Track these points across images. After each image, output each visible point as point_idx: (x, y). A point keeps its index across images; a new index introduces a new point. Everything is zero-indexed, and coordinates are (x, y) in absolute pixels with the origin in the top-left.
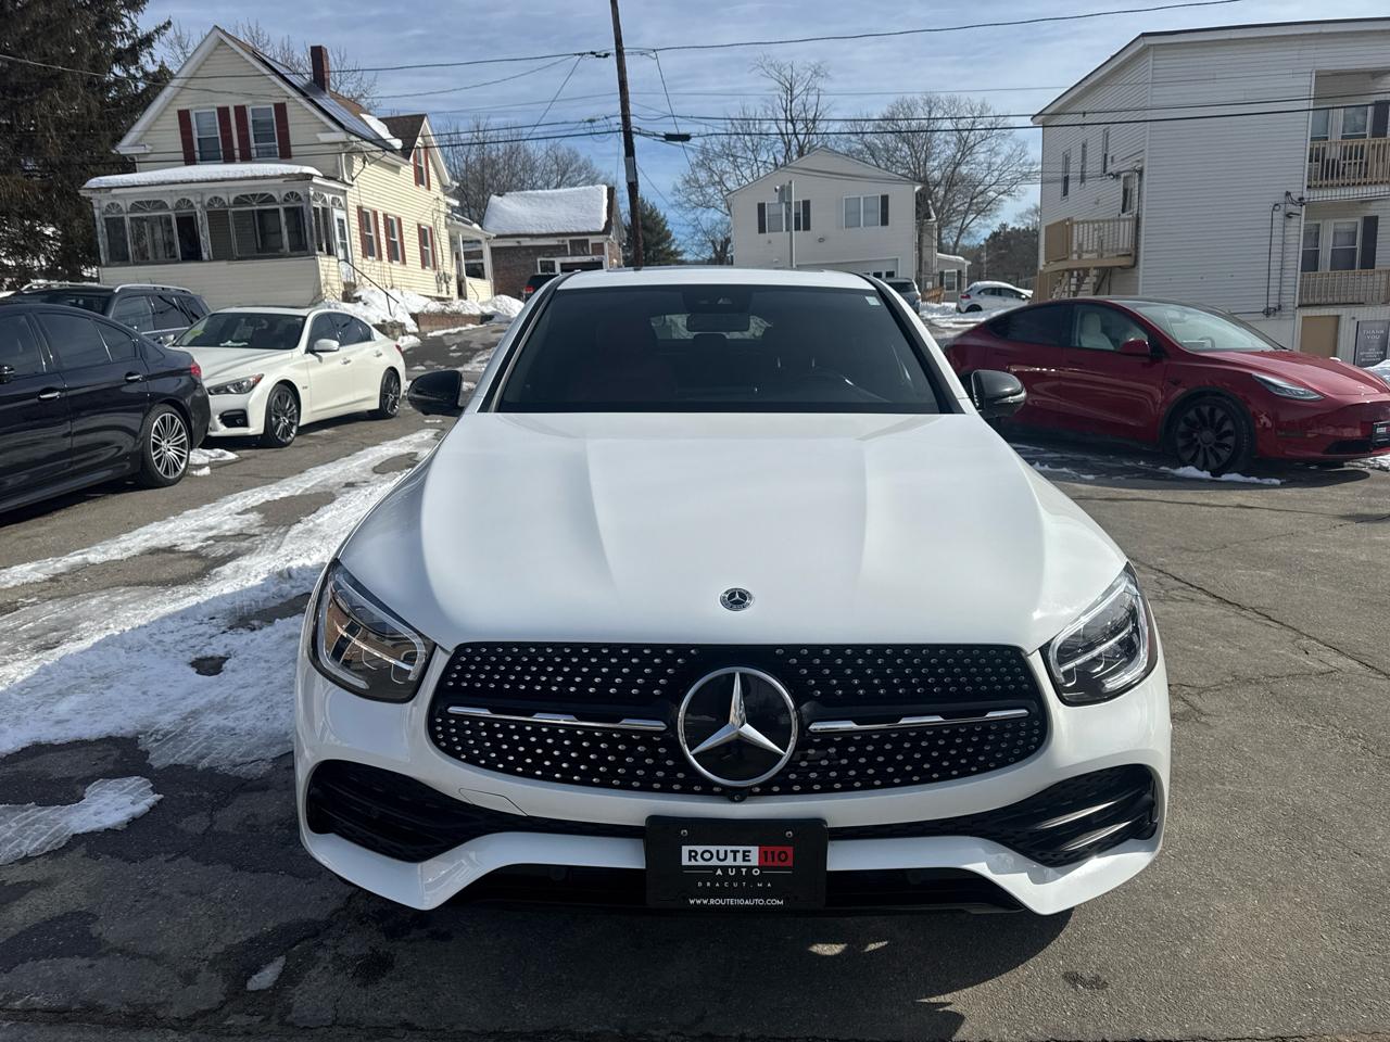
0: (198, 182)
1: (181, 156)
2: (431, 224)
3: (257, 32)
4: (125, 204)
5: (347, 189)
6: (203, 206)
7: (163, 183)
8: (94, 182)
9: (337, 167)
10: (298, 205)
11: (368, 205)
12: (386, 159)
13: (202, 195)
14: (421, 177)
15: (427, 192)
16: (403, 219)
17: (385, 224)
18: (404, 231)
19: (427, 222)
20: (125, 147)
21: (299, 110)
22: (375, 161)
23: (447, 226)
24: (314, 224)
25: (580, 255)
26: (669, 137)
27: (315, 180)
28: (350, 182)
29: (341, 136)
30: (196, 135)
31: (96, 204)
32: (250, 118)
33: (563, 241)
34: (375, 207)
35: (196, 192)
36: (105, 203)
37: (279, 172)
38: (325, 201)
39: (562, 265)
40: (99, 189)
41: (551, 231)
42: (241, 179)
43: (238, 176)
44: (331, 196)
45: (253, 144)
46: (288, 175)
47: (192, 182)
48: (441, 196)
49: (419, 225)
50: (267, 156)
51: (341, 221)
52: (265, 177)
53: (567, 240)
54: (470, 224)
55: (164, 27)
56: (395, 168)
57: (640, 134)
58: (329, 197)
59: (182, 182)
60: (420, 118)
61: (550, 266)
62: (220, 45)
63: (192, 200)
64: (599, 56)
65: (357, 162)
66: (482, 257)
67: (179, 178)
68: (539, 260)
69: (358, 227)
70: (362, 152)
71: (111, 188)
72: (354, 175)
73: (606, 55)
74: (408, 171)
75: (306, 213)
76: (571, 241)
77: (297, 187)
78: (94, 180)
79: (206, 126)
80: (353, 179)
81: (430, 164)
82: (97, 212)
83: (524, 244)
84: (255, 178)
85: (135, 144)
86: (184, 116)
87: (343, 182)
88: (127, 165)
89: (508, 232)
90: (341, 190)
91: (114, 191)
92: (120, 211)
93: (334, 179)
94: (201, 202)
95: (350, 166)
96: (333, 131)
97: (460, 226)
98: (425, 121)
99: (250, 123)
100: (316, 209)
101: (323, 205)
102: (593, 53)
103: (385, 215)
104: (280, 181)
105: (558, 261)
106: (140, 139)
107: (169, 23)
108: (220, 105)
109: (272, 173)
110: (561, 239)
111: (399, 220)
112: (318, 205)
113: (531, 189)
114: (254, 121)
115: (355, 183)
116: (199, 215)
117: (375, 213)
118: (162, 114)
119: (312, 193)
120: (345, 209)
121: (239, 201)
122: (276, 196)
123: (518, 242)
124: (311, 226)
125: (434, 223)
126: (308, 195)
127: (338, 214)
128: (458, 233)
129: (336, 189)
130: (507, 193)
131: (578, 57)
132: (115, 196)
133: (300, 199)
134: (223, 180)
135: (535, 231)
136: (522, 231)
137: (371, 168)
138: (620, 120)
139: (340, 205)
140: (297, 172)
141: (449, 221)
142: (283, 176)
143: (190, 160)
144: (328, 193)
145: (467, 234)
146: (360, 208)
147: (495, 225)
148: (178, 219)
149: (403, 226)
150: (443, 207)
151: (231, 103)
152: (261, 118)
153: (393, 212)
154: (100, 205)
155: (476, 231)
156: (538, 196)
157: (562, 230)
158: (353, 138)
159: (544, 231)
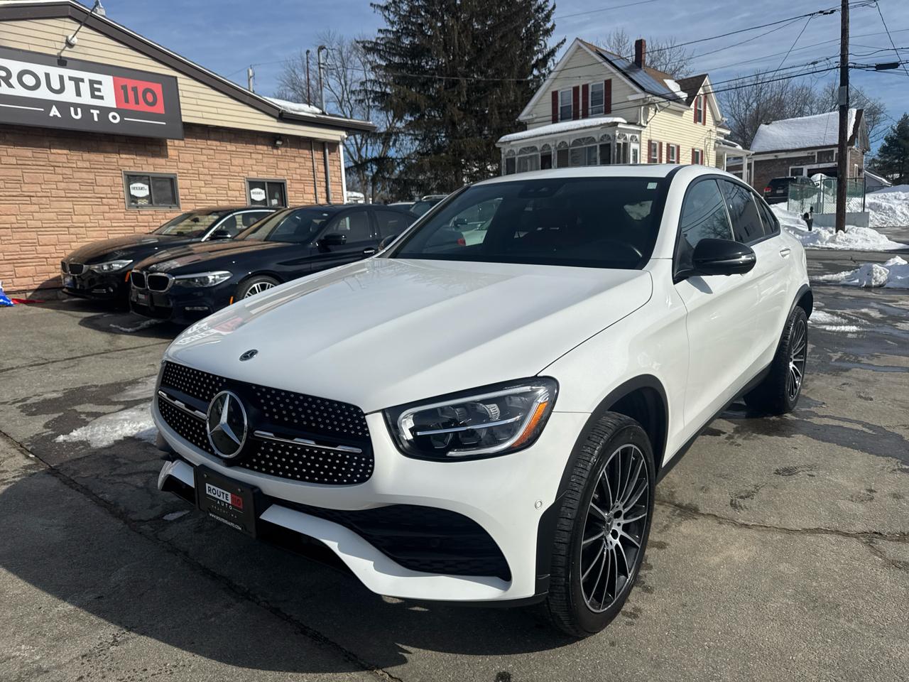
0: (555, 133)
1: (551, 118)
2: (703, 148)
3: (622, 36)
4: (516, 150)
5: (642, 129)
6: (556, 148)
7: (536, 136)
8: (503, 139)
9: (637, 115)
10: (608, 142)
11: (656, 138)
12: (671, 107)
13: (556, 141)
14: (699, 117)
15: (703, 127)
16: (681, 146)
17: (667, 150)
18: (681, 153)
19: (699, 147)
20: (523, 117)
21: (620, 82)
22: (664, 109)
23: (715, 148)
24: (616, 154)
25: (825, 162)
26: (880, 67)
27: (619, 126)
28: (645, 125)
29: (642, 95)
30: (560, 106)
31: (503, 151)
32: (590, 91)
33: (812, 153)
34: (661, 140)
35: (552, 139)
36: (507, 150)
37: (599, 123)
38: (626, 139)
39: (809, 170)
40: (505, 142)
41: (802, 146)
42: (577, 129)
43: (576, 128)
44: (630, 135)
45: (590, 106)
46: (605, 124)
47: (551, 134)
48: (713, 128)
49: (693, 150)
50: (597, 113)
51: (635, 152)
52: (590, 127)
53: (816, 152)
54: (735, 146)
55: (562, 43)
56: (680, 113)
57: (855, 67)
58: (629, 136)
59: (546, 134)
60: (703, 77)
61: (799, 172)
62: (578, 49)
63: (550, 144)
64: (827, 13)
65: (652, 111)
66: (742, 169)
67: (545, 132)
68: (790, 168)
69: (647, 153)
70: (654, 104)
71: (510, 141)
72: (648, 120)
73: (832, 12)
74: (689, 114)
75: (612, 148)
76: (818, 153)
77: (608, 131)
78: (503, 137)
79: (566, 100)
80: (647, 123)
81: (707, 107)
82: (503, 156)
83: (779, 157)
84: (585, 128)
85: (529, 114)
86: (555, 94)
87: (640, 125)
88: (523, 127)
89: (769, 150)
90: (637, 131)
91: (512, 143)
92: (514, 154)
93: (634, 124)
94: (555, 145)
95: (646, 114)
96: (637, 93)
97: (725, 148)
98: (706, 78)
99: (590, 94)
100: (619, 145)
101: (625, 141)
102: (821, 12)
103: (668, 145)
104: (599, 128)
105: (806, 168)
106: (531, 111)
107: (565, 40)
108: (574, 85)
109: (595, 124)
110: (810, 151)
111: (678, 147)
112: (621, 141)
113: (793, 117)
114: (592, 93)
115: (648, 125)
116: (553, 153)
117: (661, 144)
118: (544, 95)
119: (617, 134)
120: (639, 142)
121: (577, 142)
122: (596, 138)
123: (776, 156)
124: (614, 155)
125: (706, 147)
126: (615, 136)
127: (633, 146)
128: (724, 153)
129: (633, 130)
130: (773, 122)
131: (810, 17)
132: (512, 146)
133: (610, 138)
134: (568, 131)
135: (790, 147)
136: (779, 148)
137: (661, 114)
138: (839, 59)
139: (637, 140)
140: (610, 121)
141: (717, 145)
142: (601, 125)
143: (555, 120)
144: (628, 133)
145: (732, 153)
146: (650, 142)
147: (758, 145)
148: (542, 157)
149: (681, 151)
150: (714, 136)
151: (580, 84)
152: (596, 91)
153: (674, 142)
154: (505, 150)
155: (738, 151)
156: (797, 122)
157: (812, 145)
158: (649, 96)
159: (797, 147)
